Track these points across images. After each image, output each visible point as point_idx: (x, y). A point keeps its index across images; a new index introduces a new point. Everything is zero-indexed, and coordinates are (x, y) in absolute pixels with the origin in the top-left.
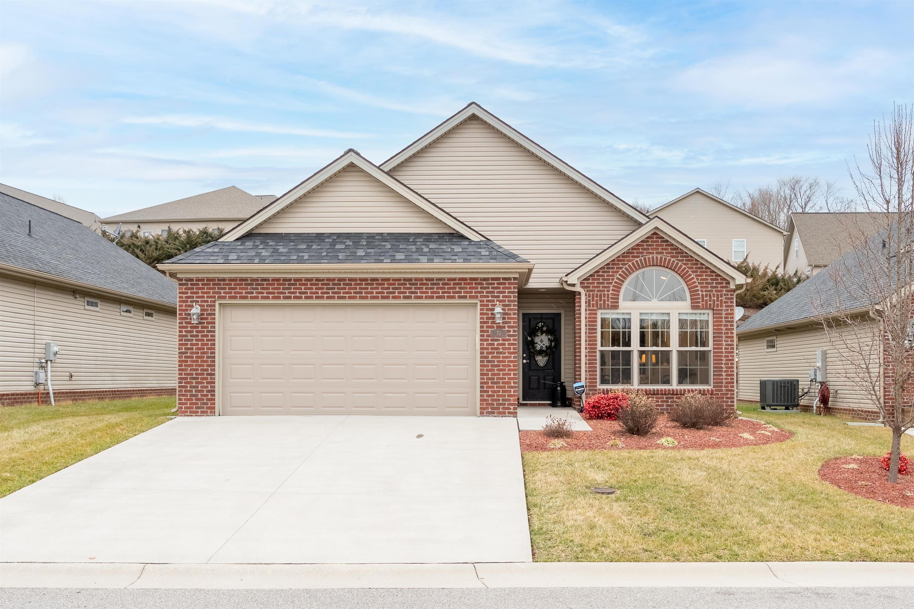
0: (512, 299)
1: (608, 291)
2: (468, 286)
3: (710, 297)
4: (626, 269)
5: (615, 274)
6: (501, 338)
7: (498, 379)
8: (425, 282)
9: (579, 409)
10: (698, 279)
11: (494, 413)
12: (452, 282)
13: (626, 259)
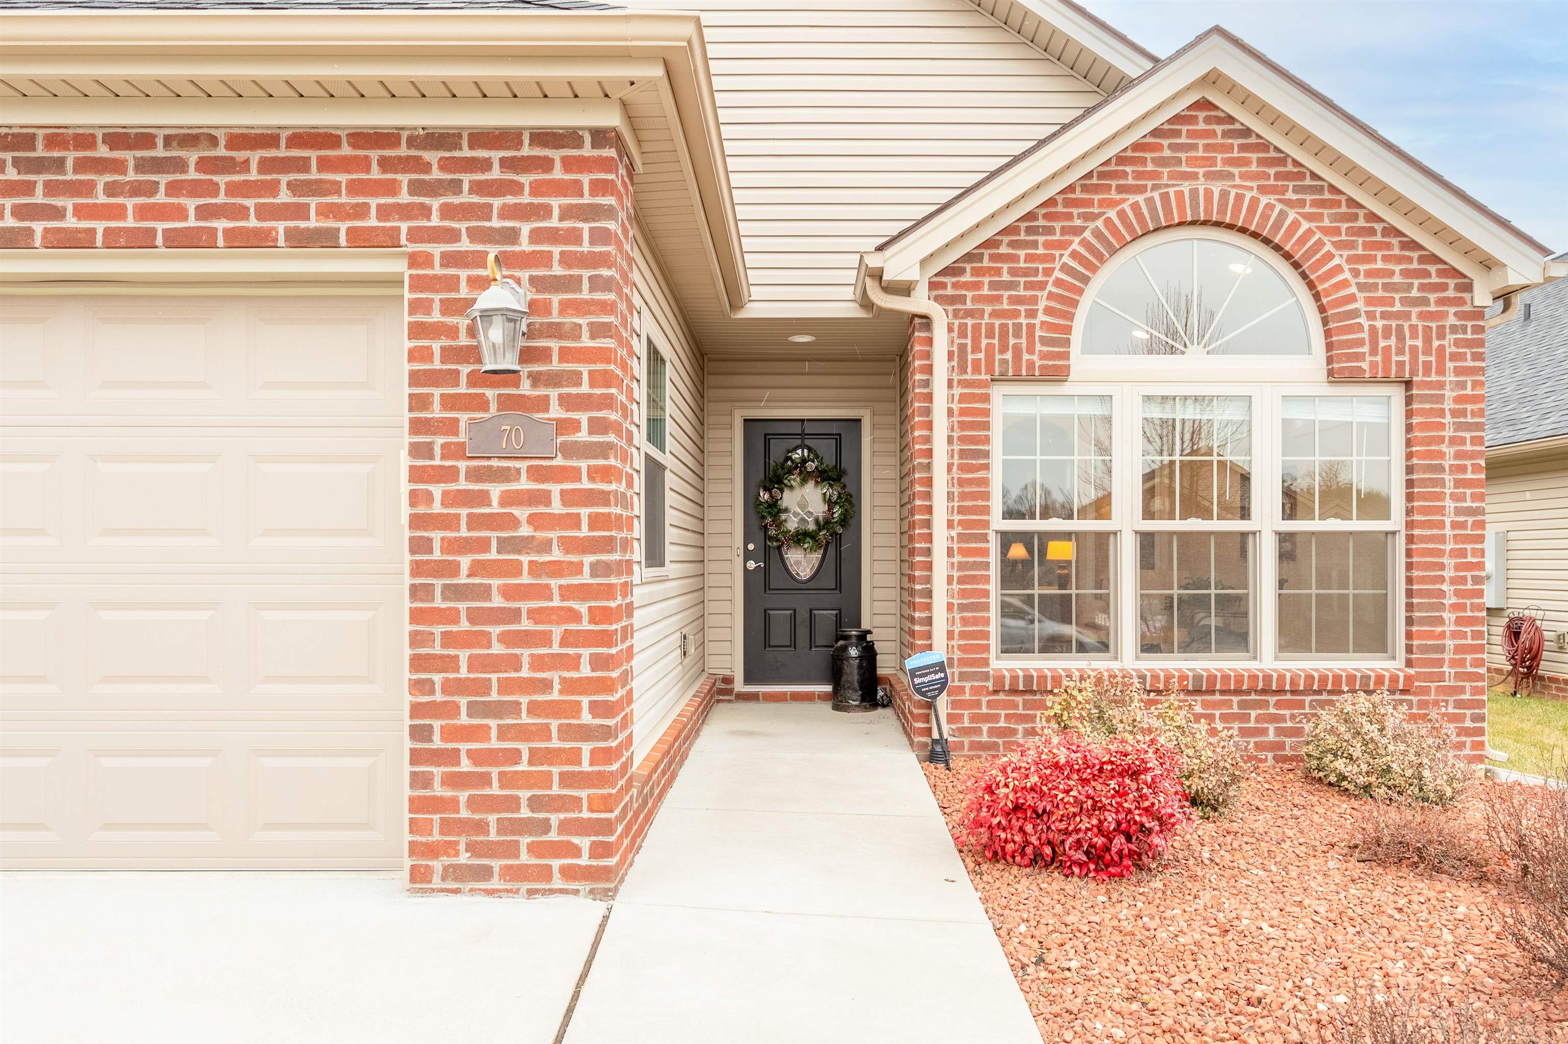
0: (586, 247)
1: (1032, 314)
2: (342, 178)
3: (1401, 338)
4: (1098, 234)
5: (1057, 253)
6: (523, 465)
7: (506, 686)
8: (103, 151)
9: (926, 745)
10: (1356, 273)
11: (484, 873)
12: (255, 156)
13: (1096, 197)
